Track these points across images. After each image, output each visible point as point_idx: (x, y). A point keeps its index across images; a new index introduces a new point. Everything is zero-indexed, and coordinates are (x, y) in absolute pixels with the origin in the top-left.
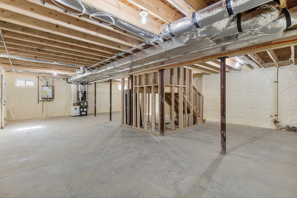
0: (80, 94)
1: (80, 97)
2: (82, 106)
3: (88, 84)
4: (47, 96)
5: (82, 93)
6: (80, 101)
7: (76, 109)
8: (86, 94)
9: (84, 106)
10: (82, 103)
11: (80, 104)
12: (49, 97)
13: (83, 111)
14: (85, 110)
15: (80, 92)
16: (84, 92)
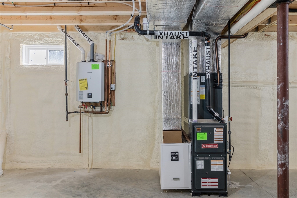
0: (194, 84)
1: (195, 102)
2: (204, 146)
3: (230, 37)
4: (90, 96)
5: (203, 79)
6: (195, 118)
7: (175, 157)
8: (220, 87)
9: (211, 146)
10: (203, 131)
11: (194, 136)
12: (94, 99)
13: (207, 173)
14: (217, 166)
15: (193, 77)
16: (213, 75)
